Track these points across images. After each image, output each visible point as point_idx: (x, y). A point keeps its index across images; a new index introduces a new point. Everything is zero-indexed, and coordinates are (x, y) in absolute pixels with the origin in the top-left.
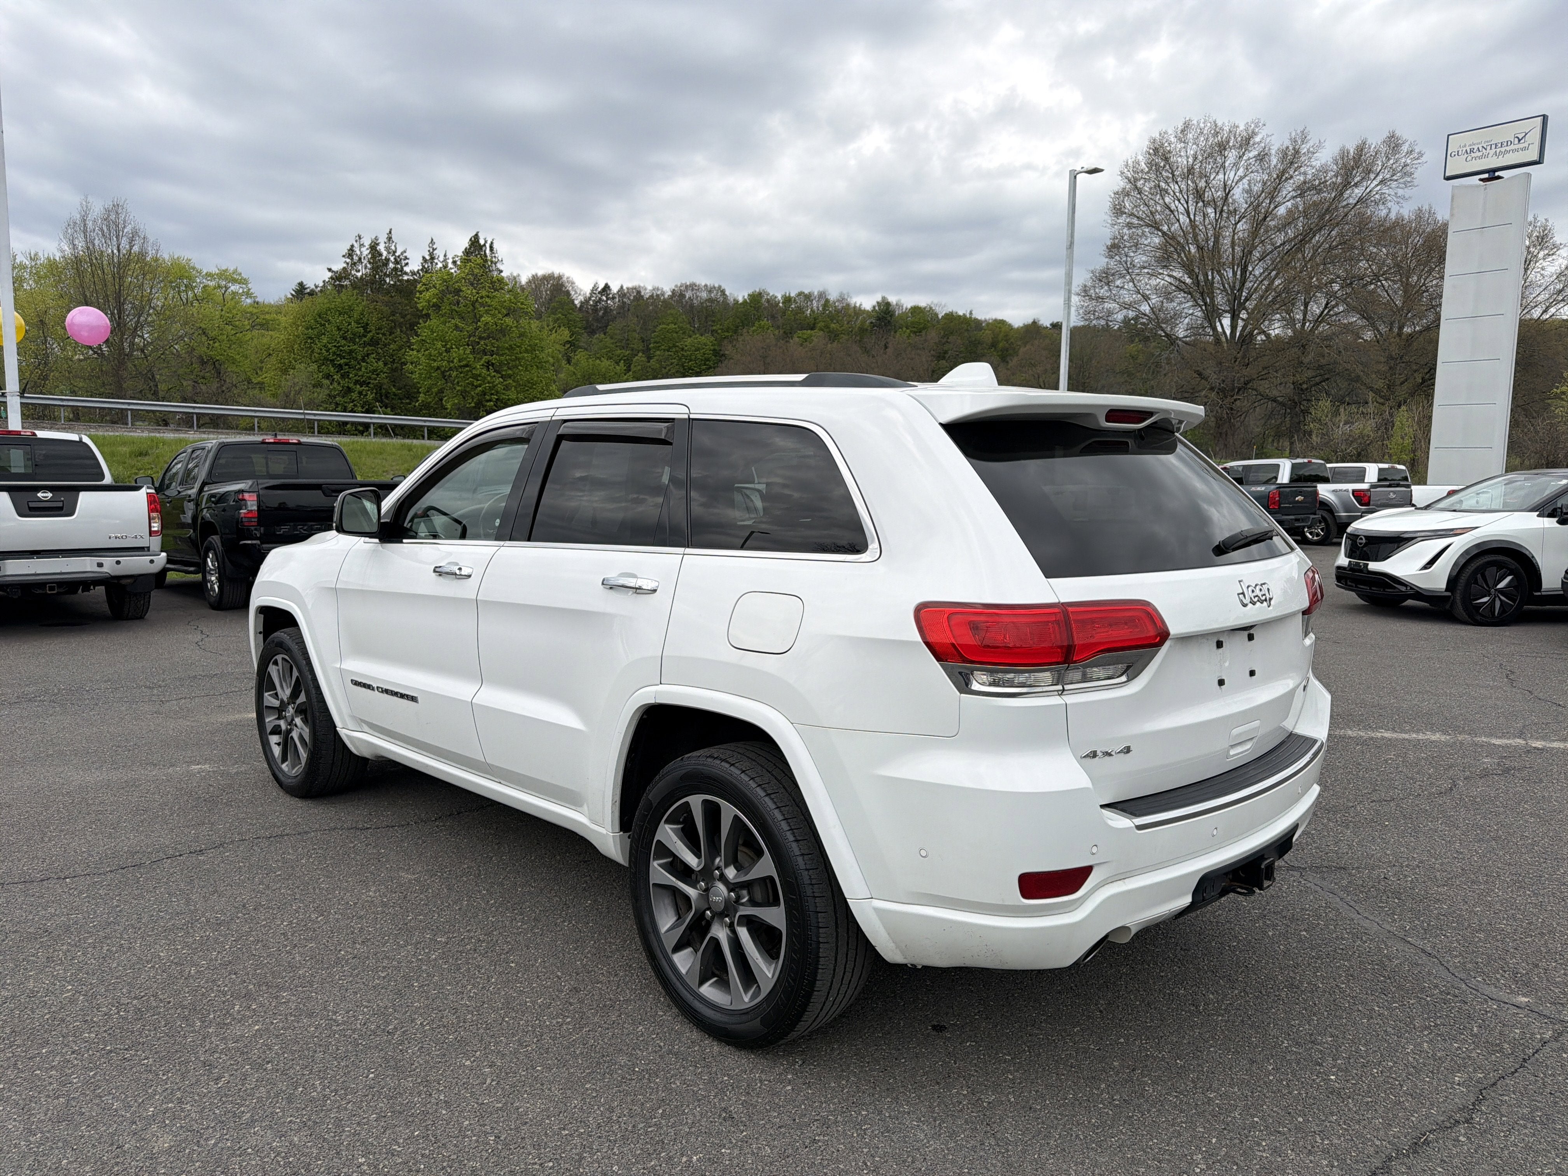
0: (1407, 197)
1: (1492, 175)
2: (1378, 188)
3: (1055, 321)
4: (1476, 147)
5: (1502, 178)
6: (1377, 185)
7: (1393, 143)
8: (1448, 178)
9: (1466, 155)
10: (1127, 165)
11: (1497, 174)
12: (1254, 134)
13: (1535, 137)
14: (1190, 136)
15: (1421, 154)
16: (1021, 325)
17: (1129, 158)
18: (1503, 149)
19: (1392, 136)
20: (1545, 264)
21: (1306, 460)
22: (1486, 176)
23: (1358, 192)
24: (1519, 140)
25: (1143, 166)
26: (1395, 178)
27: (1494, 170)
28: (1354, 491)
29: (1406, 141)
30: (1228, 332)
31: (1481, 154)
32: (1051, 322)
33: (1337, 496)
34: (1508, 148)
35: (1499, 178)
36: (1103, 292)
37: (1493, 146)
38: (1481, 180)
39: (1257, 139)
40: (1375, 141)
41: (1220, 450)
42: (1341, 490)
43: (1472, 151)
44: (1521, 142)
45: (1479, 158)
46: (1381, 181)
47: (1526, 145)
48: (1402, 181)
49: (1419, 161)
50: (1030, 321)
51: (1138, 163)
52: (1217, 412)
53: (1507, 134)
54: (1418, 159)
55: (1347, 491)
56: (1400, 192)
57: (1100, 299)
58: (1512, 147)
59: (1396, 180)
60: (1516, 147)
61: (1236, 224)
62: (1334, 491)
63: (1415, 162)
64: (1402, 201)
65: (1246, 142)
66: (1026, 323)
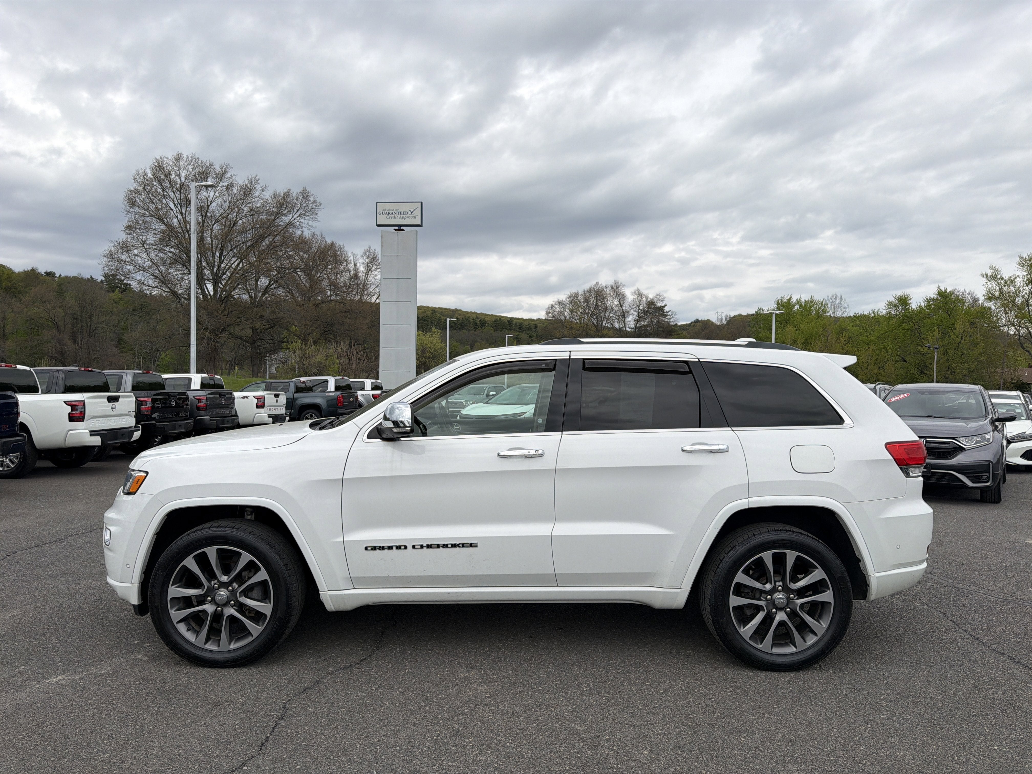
0: (314, 226)
1: (400, 228)
2: (298, 218)
3: (49, 271)
4: (391, 212)
5: (404, 230)
6: (298, 217)
7: (305, 194)
8: (378, 226)
9: (386, 215)
10: (138, 174)
11: (402, 228)
12: (225, 172)
13: (418, 212)
14: (181, 164)
15: (320, 204)
16: (21, 270)
17: (140, 169)
18: (404, 216)
19: (305, 190)
20: (376, 273)
21: (341, 377)
22: (397, 228)
23: (287, 219)
24: (411, 213)
25: (150, 175)
26: (307, 214)
27: (400, 226)
28: (373, 395)
29: (312, 195)
30: (212, 293)
31: (393, 216)
32: (45, 271)
33: (365, 398)
34: (407, 216)
35: (403, 230)
36: (124, 257)
37: (399, 213)
38: (395, 230)
39: (228, 175)
40: (296, 191)
41: (211, 369)
42: (366, 395)
43: (389, 213)
44: (413, 213)
45: (394, 218)
46: (300, 215)
47: (414, 215)
48: (311, 216)
49: (319, 207)
50: (30, 269)
51: (146, 174)
52: (212, 345)
53: (405, 208)
54: (319, 206)
55: (369, 395)
56: (310, 223)
57: (120, 261)
58: (408, 215)
59: (308, 216)
60: (410, 216)
61: (213, 225)
62: (362, 395)
63: (318, 207)
64: (311, 229)
65: (220, 176)
66: (26, 270)
